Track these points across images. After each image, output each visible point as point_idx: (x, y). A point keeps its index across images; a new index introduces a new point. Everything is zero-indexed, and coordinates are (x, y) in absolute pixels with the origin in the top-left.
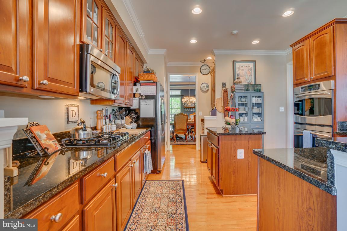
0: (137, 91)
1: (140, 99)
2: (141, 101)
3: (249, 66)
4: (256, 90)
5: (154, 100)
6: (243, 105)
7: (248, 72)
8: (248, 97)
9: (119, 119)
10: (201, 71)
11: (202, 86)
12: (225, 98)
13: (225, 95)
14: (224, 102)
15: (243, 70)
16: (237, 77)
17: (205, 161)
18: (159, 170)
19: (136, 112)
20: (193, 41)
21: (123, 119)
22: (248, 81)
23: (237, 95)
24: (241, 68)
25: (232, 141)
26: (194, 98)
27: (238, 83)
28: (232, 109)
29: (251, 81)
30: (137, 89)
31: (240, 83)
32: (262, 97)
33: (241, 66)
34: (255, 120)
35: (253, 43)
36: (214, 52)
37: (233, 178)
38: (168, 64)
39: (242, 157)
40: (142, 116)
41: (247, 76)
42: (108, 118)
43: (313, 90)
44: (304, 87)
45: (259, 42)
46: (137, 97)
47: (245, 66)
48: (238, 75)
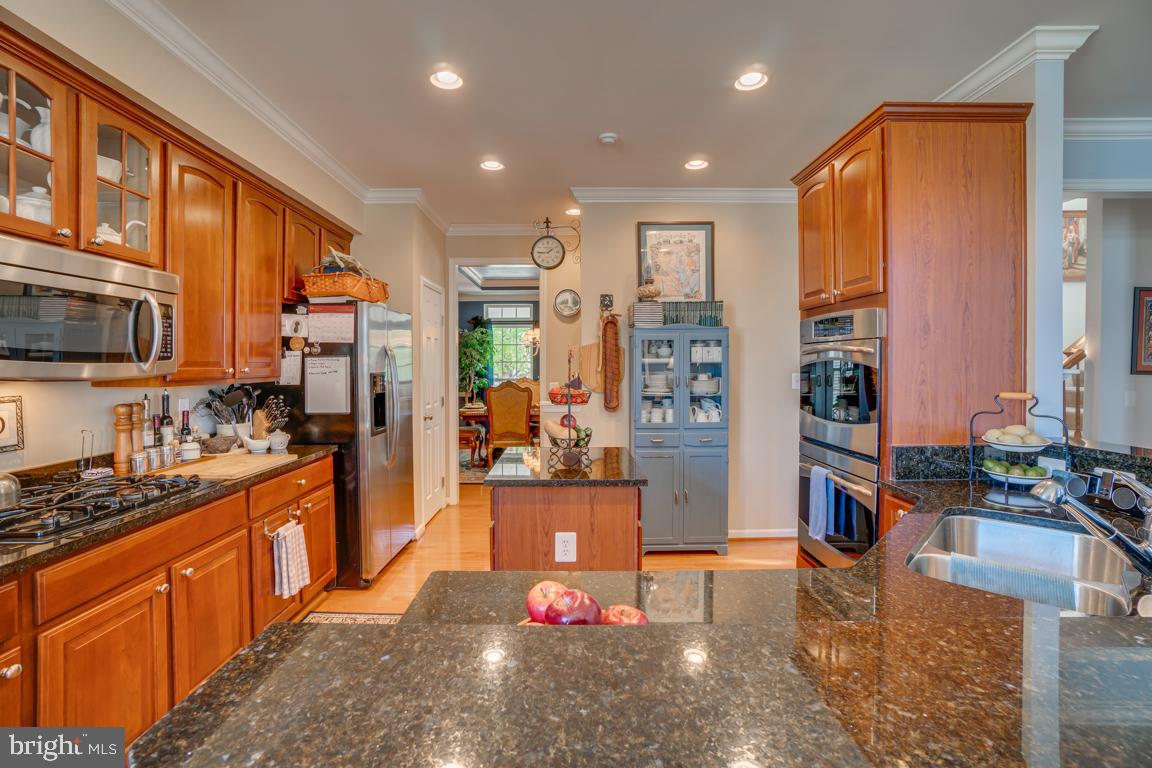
0: (296, 330)
1: (304, 356)
2: (309, 360)
3: (690, 241)
4: (703, 322)
5: (348, 358)
6: (663, 367)
7: (685, 259)
8: (677, 344)
9: (228, 422)
10: (536, 255)
11: (559, 300)
12: (608, 345)
13: (610, 334)
14: (605, 359)
15: (669, 253)
18: (366, 576)
19: (295, 395)
20: (492, 165)
21: (242, 419)
22: (687, 290)
23: (640, 336)
24: (665, 248)
25: (537, 506)
27: (650, 298)
29: (696, 290)
30: (297, 324)
31: (652, 297)
32: (723, 343)
33: (665, 242)
34: (701, 418)
35: (687, 166)
36: (575, 194)
38: (451, 229)
39: (572, 557)
40: (310, 408)
41: (684, 271)
42: (171, 423)
43: (839, 334)
44: (821, 322)
45: (706, 164)
46: (296, 349)
47: (678, 239)
48: (647, 272)
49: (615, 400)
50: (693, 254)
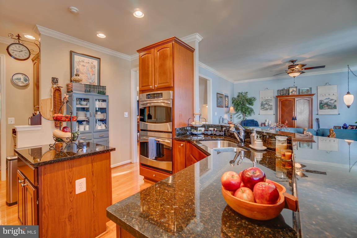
3: (92, 63)
4: (99, 93)
6: (83, 109)
7: (90, 70)
8: (90, 100)
10: (11, 51)
11: (14, 77)
13: (57, 95)
14: (55, 105)
15: (83, 66)
16: (75, 73)
22: (91, 81)
23: (75, 96)
27: (76, 81)
28: (66, 117)
29: (94, 81)
31: (79, 81)
32: (107, 101)
33: (82, 61)
34: (99, 128)
35: (98, 35)
36: (39, 29)
37: (68, 227)
39: (84, 189)
41: (89, 74)
43: (157, 98)
44: (149, 95)
45: (105, 37)
47: (87, 61)
48: (77, 71)
50: (93, 68)
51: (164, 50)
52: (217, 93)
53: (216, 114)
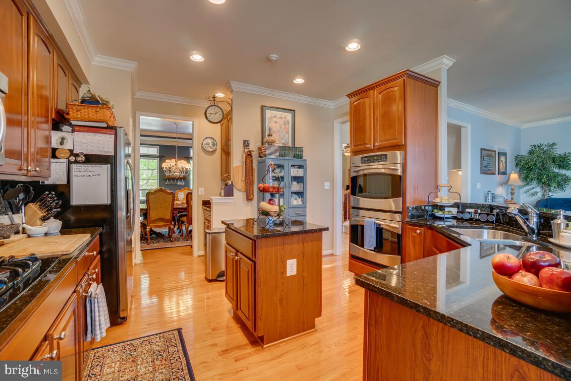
0: (62, 143)
1: (70, 163)
2: (74, 167)
3: (285, 118)
4: (295, 156)
5: (109, 166)
7: (283, 126)
8: (285, 167)
10: (208, 115)
11: (205, 142)
12: (248, 166)
13: (248, 161)
14: (246, 174)
15: (276, 122)
16: (267, 133)
17: (214, 278)
18: (122, 316)
19: (63, 192)
20: (197, 57)
22: (284, 141)
23: (269, 162)
24: (274, 120)
25: (278, 247)
26: (186, 162)
27: (270, 143)
29: (287, 141)
30: (63, 139)
31: (272, 143)
32: (304, 167)
33: (274, 117)
34: (294, 203)
35: (294, 81)
36: (232, 85)
37: (279, 311)
38: (138, 93)
39: (294, 272)
40: (75, 201)
41: (282, 132)
43: (378, 162)
44: (366, 157)
45: (303, 81)
46: (62, 158)
48: (269, 130)
49: (251, 195)
51: (390, 91)
52: (482, 150)
53: (479, 186)
